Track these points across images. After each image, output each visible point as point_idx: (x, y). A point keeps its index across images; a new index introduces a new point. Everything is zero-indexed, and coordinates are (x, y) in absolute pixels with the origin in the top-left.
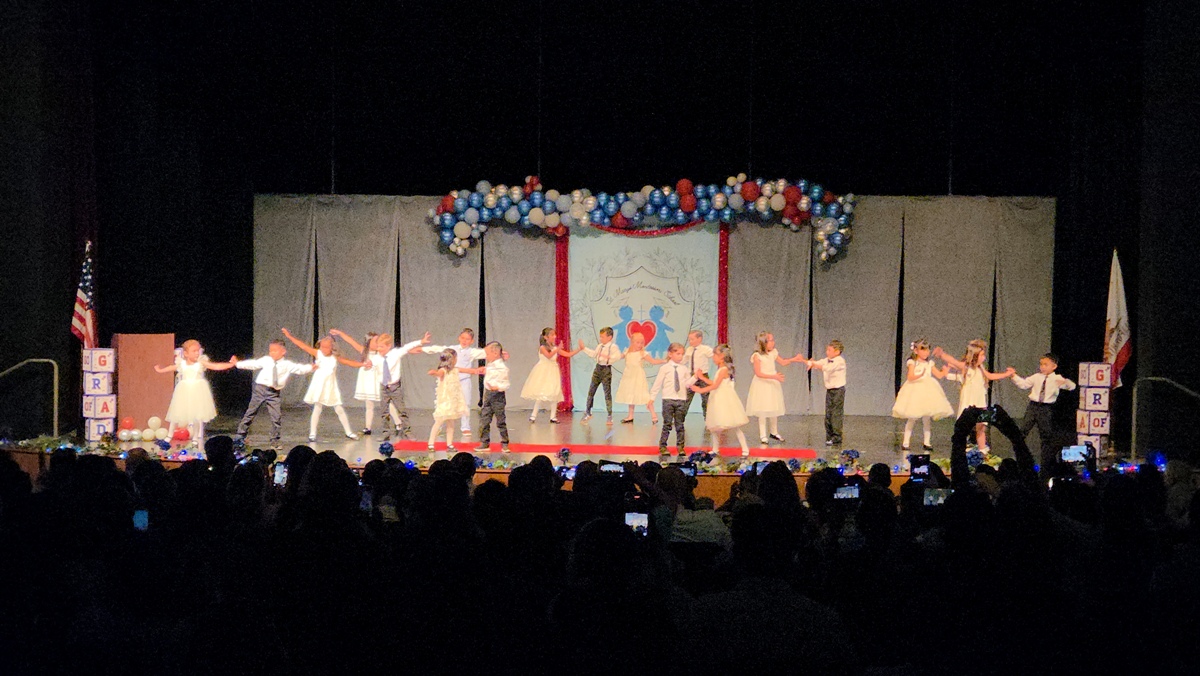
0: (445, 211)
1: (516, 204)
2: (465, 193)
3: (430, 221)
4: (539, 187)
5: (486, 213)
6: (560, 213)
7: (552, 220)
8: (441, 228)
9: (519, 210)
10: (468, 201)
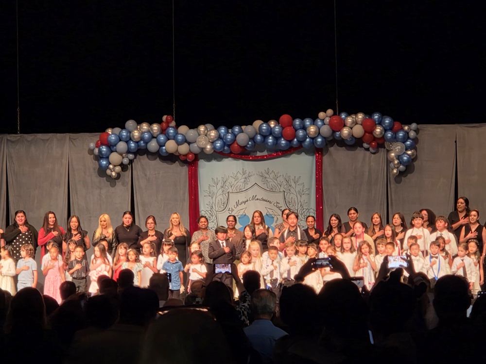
0: (102, 144)
1: (156, 138)
2: (117, 130)
3: (91, 152)
4: (173, 124)
5: (133, 145)
6: (189, 143)
7: (184, 149)
8: (99, 157)
9: (158, 142)
10: (119, 136)
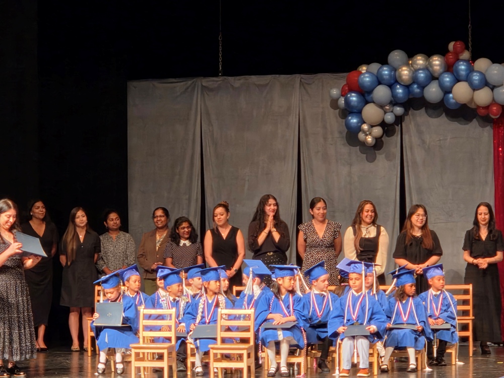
0: (351, 90)
1: (437, 79)
2: (375, 67)
3: (334, 103)
4: (466, 55)
5: (400, 91)
6: (493, 88)
7: (483, 97)
9: (441, 86)
10: (377, 78)
